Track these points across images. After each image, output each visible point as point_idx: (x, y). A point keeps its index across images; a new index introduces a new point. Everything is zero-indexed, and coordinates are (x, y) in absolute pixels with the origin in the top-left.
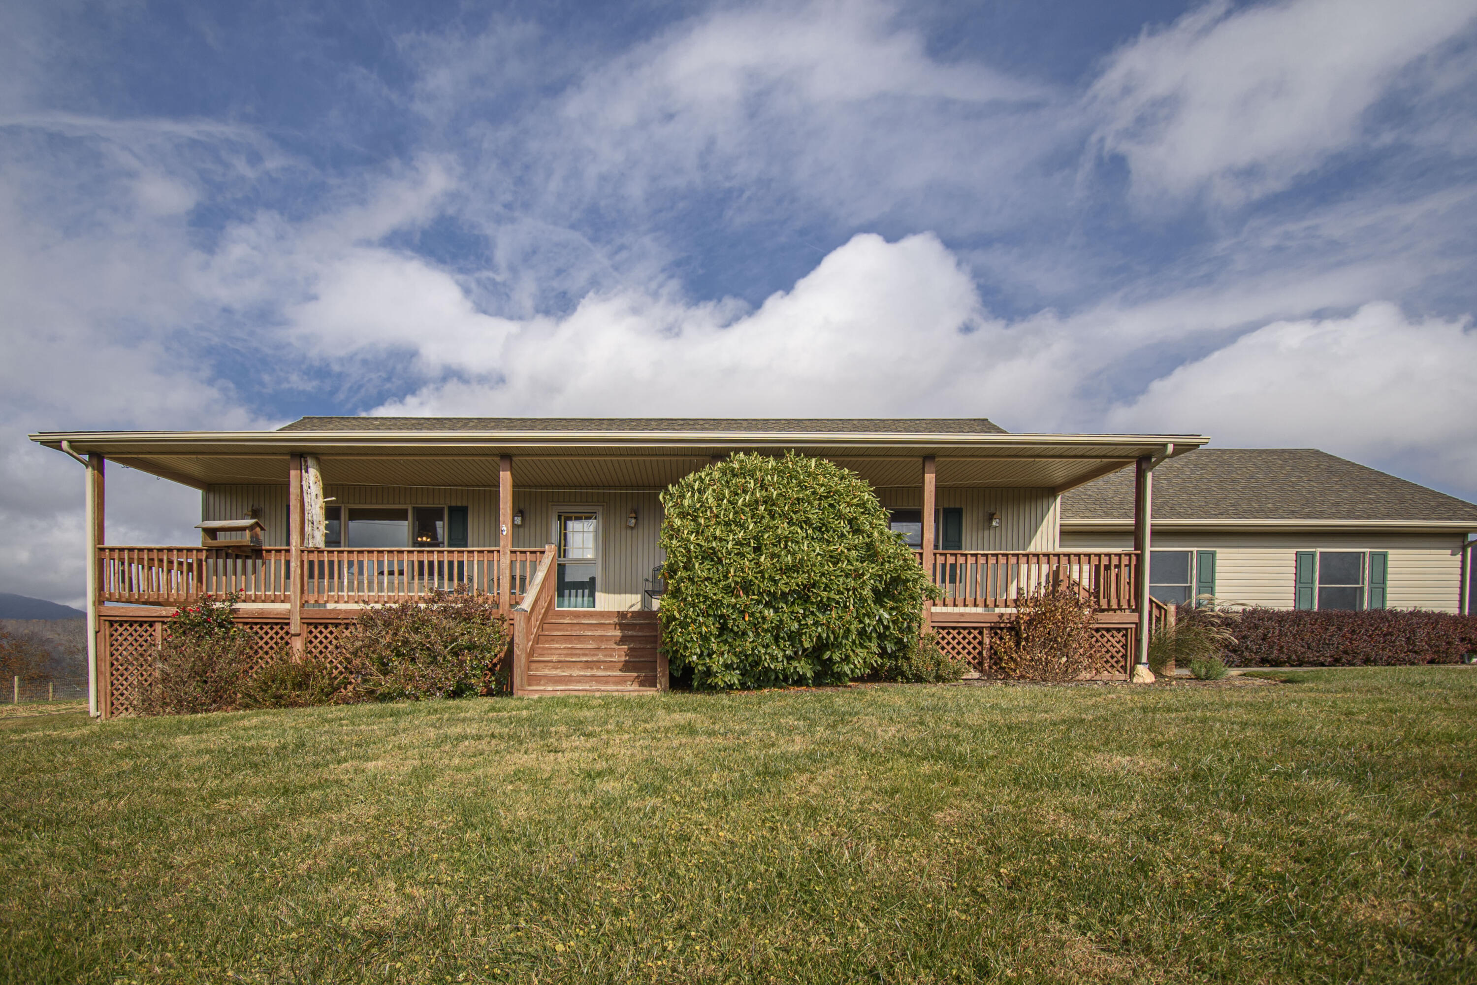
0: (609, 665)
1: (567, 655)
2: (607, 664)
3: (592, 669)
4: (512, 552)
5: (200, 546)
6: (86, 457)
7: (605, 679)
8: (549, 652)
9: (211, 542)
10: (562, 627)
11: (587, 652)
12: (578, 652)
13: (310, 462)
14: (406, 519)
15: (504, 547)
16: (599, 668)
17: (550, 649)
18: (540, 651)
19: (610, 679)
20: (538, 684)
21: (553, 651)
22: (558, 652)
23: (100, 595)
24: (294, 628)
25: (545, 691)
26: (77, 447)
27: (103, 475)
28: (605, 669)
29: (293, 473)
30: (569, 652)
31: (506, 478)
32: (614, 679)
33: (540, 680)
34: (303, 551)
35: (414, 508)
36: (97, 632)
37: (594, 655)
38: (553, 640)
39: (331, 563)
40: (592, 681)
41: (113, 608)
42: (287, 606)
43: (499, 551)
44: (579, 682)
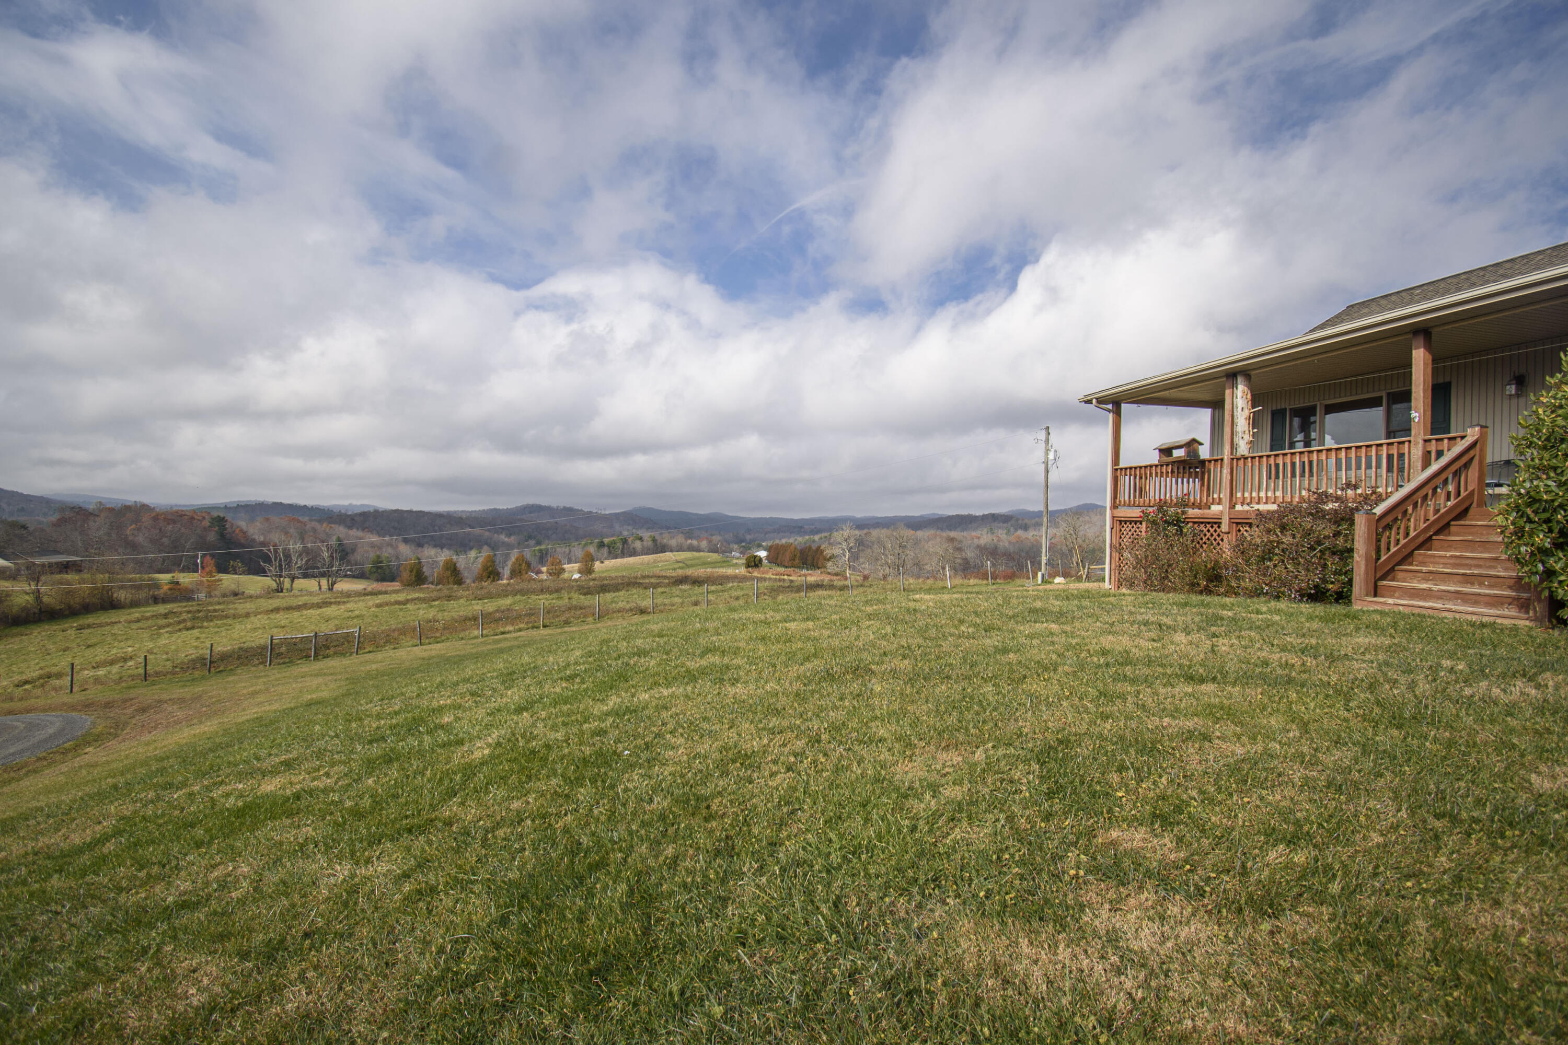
0: (1496, 581)
1: (1455, 566)
2: (1493, 580)
3: (1472, 584)
4: (1425, 441)
5: (1156, 463)
6: (1110, 407)
7: (1475, 597)
8: (1432, 560)
9: (1166, 459)
10: (1474, 530)
11: (1481, 563)
12: (1468, 562)
13: (1240, 379)
14: (1381, 406)
15: (1415, 436)
16: (1481, 584)
17: (1434, 556)
18: (1420, 558)
19: (1481, 598)
20: (1392, 597)
21: (1437, 560)
22: (1442, 560)
23: (1115, 502)
24: (1225, 527)
25: (1385, 603)
26: (1101, 401)
27: (1120, 416)
28: (1490, 586)
29: (1228, 392)
30: (1458, 561)
31: (1420, 357)
32: (1486, 599)
33: (1395, 592)
34: (1233, 459)
35: (1388, 394)
36: (1112, 529)
37: (1490, 567)
38: (1450, 546)
39: (1277, 466)
40: (1457, 599)
41: (1124, 512)
42: (1220, 508)
43: (1410, 441)
44: (1440, 598)
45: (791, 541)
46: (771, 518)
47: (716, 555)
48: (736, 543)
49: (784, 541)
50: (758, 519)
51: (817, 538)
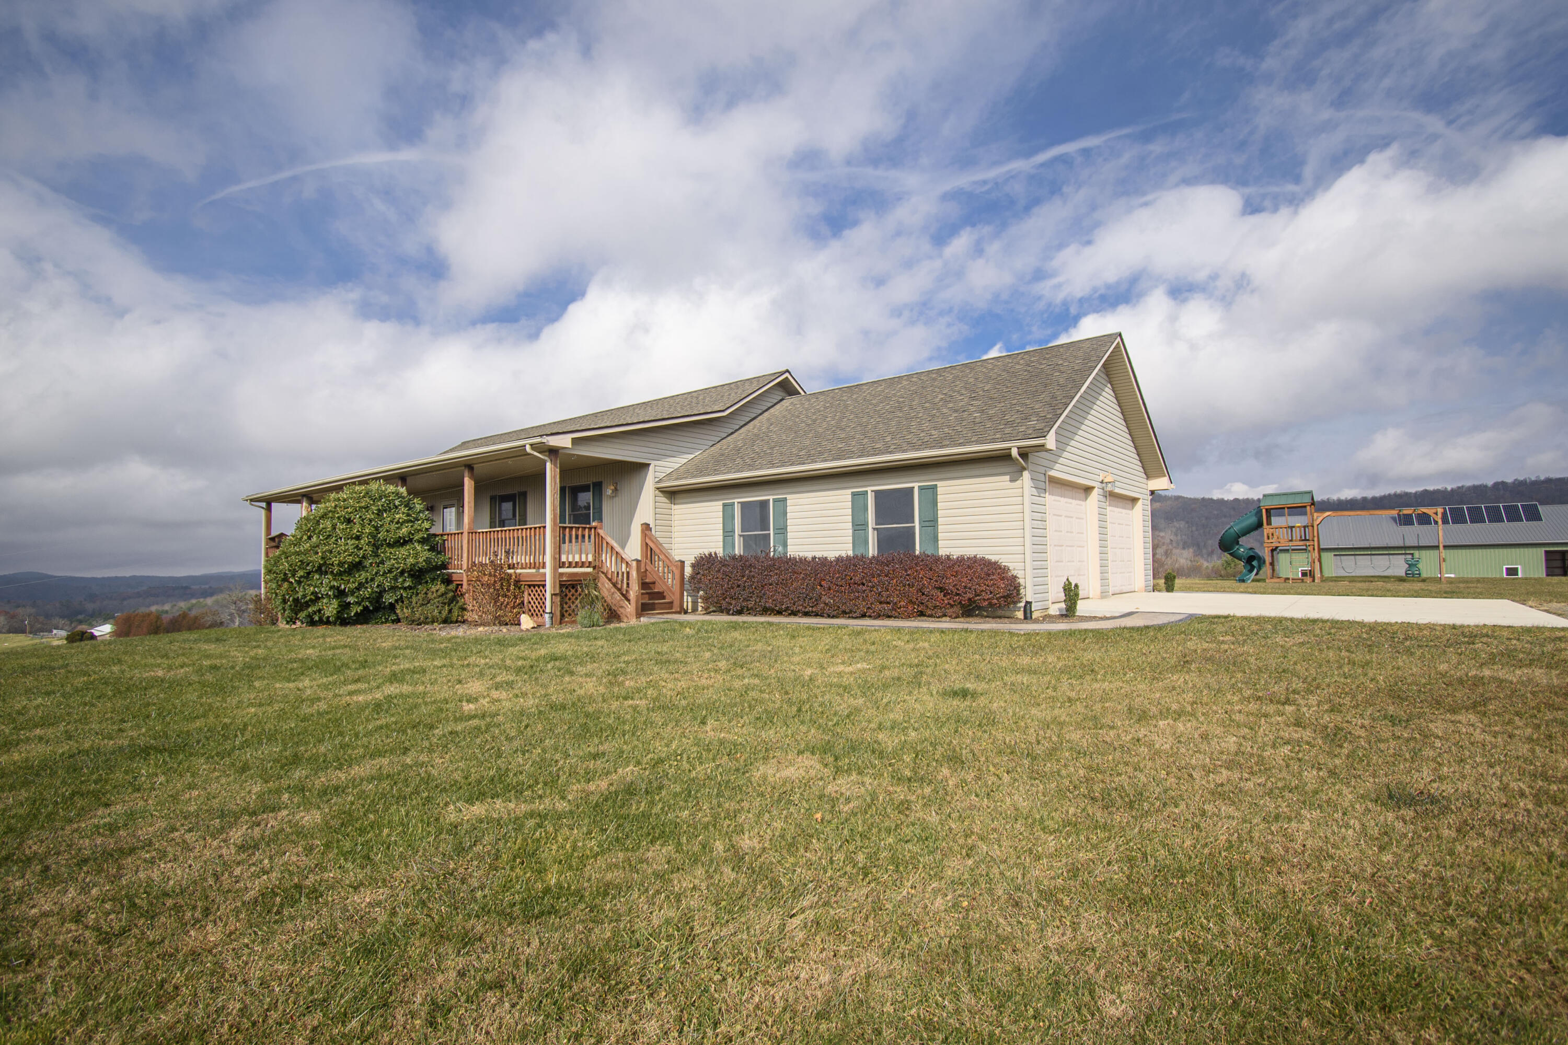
6: (264, 505)
45: (167, 607)
46: (134, 577)
47: (21, 637)
48: (62, 617)
49: (154, 609)
50: (109, 579)
51: (209, 601)
